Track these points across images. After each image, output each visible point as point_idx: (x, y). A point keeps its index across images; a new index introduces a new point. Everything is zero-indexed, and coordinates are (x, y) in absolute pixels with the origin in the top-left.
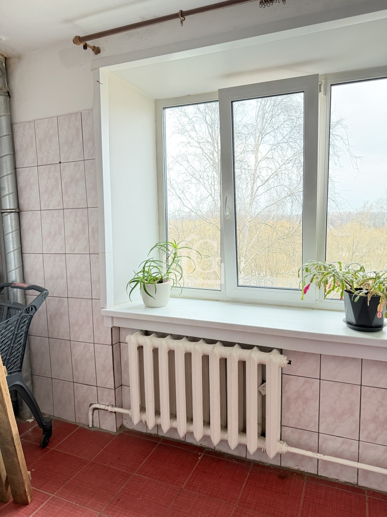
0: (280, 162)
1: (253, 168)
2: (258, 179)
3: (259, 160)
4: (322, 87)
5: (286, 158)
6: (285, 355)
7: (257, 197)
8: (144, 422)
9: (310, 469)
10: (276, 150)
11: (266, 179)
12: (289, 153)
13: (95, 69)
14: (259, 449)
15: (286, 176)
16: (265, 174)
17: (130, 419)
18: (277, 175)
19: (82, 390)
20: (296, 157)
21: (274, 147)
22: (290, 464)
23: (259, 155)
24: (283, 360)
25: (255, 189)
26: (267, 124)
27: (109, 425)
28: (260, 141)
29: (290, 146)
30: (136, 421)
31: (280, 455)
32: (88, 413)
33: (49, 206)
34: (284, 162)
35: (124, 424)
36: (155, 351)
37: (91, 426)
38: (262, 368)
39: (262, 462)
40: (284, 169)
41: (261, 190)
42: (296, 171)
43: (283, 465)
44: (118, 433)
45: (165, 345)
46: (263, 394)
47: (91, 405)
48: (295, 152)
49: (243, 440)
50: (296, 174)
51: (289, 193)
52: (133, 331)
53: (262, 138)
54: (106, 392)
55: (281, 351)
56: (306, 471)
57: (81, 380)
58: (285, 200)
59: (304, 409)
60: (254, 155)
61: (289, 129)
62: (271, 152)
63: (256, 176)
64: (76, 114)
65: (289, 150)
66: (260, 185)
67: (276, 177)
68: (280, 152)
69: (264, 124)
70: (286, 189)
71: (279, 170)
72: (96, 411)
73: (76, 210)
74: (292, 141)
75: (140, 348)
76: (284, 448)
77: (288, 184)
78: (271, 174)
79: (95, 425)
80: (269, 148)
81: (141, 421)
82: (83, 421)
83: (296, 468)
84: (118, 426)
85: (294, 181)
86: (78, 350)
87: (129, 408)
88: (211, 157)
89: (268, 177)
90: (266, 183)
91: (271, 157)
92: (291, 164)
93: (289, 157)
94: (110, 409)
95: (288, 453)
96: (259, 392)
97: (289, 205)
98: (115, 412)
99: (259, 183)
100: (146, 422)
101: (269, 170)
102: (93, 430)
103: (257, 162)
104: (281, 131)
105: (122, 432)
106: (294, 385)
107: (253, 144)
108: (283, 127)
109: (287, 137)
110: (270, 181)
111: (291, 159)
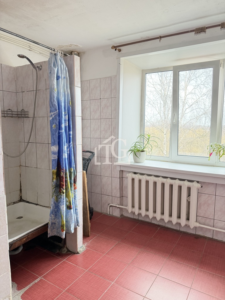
0: (199, 95)
1: (183, 98)
2: (186, 104)
3: (187, 94)
4: (222, 64)
5: (202, 93)
6: (200, 184)
7: (185, 115)
8: (133, 212)
9: (209, 235)
10: (197, 88)
11: (191, 105)
12: (205, 90)
13: (118, 58)
14: (186, 225)
15: (202, 103)
16: (190, 102)
17: (127, 211)
18: (197, 102)
19: (105, 198)
20: (208, 93)
21: (196, 87)
22: (200, 233)
23: (187, 91)
24: (199, 185)
25: (184, 110)
26: (192, 74)
27: (117, 213)
28: (188, 83)
29: (205, 86)
30: (130, 211)
31: (195, 228)
32: (107, 208)
33: (94, 117)
34: (201, 95)
35: (123, 214)
36: (140, 181)
37: (108, 214)
38: (189, 189)
39: (187, 232)
40: (201, 99)
41: (188, 111)
42: (208, 100)
43: (197, 233)
44: (121, 217)
45: (144, 178)
46: (189, 201)
47: (109, 204)
48: (208, 90)
49: (179, 221)
50: (208, 102)
51: (204, 113)
52: (130, 172)
53: (189, 82)
54: (116, 199)
55: (198, 182)
56: (207, 236)
57: (105, 193)
58: (202, 117)
59: (207, 209)
60: (184, 91)
61: (205, 77)
62: (194, 90)
63: (185, 102)
64: (109, 77)
65: (205, 89)
66: (187, 108)
67: (196, 104)
68: (199, 90)
69: (191, 74)
70: (202, 110)
71: (199, 100)
72: (111, 207)
73: (106, 119)
74: (206, 83)
75: (133, 180)
76: (198, 225)
77: (204, 107)
78: (194, 102)
79: (110, 214)
80: (193, 87)
81: (132, 212)
82: (105, 212)
83: (203, 235)
84: (121, 214)
85: (207, 106)
86: (104, 180)
87: (127, 206)
88: (160, 92)
89: (192, 103)
90: (191, 107)
91: (194, 92)
92: (205, 97)
93: (204, 93)
94: (118, 206)
95: (200, 227)
96: (187, 200)
97: (204, 119)
98: (120, 208)
99: (187, 106)
100: (134, 212)
101: (193, 100)
102: (109, 215)
103: (186, 95)
104: (200, 78)
105: (122, 217)
106: (203, 198)
107: (184, 85)
108: (201, 76)
109: (204, 82)
110: (193, 106)
111: (205, 93)
